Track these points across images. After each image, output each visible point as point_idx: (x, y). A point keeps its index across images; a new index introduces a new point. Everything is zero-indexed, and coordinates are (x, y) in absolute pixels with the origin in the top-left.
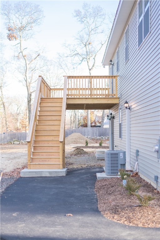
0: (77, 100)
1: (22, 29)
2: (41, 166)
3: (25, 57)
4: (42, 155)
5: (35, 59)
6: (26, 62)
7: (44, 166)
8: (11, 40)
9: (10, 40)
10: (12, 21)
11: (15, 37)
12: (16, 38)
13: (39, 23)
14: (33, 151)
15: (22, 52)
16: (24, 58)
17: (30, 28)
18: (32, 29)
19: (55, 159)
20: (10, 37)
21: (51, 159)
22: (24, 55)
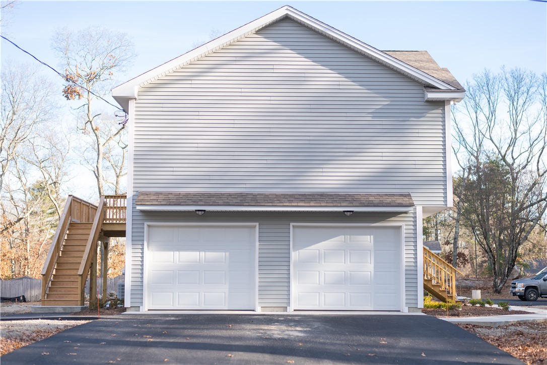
0: (116, 226)
1: (92, 78)
2: (57, 302)
3: (96, 131)
4: (60, 291)
5: (115, 135)
6: (99, 140)
7: (59, 302)
8: (70, 98)
9: (68, 98)
10: (73, 62)
11: (78, 93)
12: (79, 95)
13: (124, 69)
14: (50, 285)
15: (91, 122)
16: (95, 133)
17: (108, 77)
18: (112, 77)
19: (74, 295)
20: (69, 93)
21: (70, 295)
22: (94, 128)
